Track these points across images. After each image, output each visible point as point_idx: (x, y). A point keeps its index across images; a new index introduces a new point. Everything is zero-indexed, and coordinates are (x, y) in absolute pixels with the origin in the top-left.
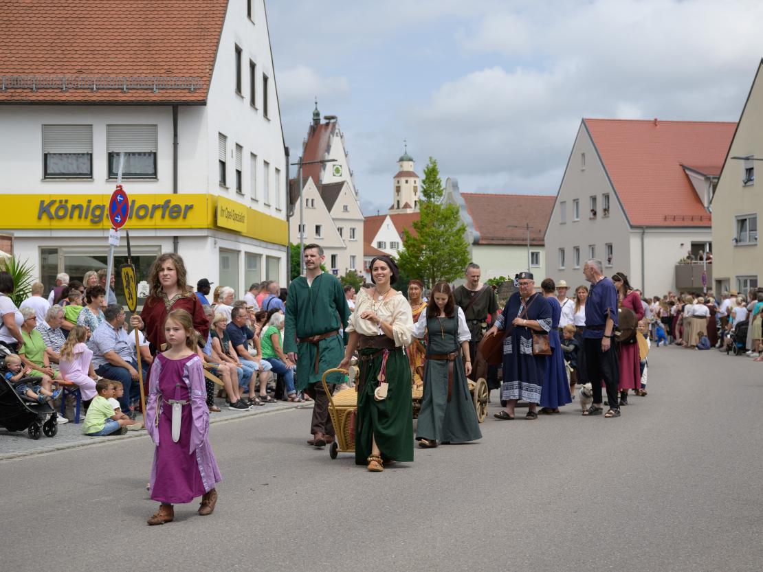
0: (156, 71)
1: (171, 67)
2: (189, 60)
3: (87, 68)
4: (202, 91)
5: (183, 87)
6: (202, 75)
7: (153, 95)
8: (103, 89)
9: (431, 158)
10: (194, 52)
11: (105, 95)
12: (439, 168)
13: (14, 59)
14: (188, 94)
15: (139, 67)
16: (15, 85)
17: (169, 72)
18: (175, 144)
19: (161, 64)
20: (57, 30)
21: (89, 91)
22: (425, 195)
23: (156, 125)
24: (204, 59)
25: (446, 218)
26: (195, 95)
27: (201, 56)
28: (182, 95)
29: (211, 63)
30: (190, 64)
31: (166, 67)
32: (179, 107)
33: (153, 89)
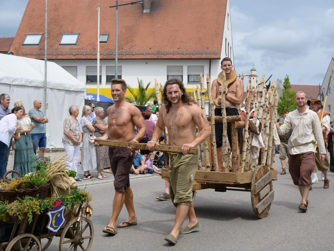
0: (203, 48)
1: (208, 47)
2: (213, 44)
3: (181, 47)
4: (219, 54)
5: (213, 53)
6: (219, 49)
7: (203, 56)
8: (187, 54)
9: (287, 75)
10: (215, 41)
11: (188, 56)
12: (289, 78)
13: (157, 44)
14: (214, 56)
15: (197, 47)
16: (159, 53)
17: (207, 48)
18: (210, 72)
19: (205, 45)
20: (170, 35)
21: (182, 55)
22: (284, 88)
23: (203, 66)
24: (218, 44)
25: (292, 96)
26: (217, 56)
27: (217, 43)
28: (212, 56)
29: (221, 45)
30: (214, 45)
31: (206, 47)
32: (212, 60)
33: (203, 54)
